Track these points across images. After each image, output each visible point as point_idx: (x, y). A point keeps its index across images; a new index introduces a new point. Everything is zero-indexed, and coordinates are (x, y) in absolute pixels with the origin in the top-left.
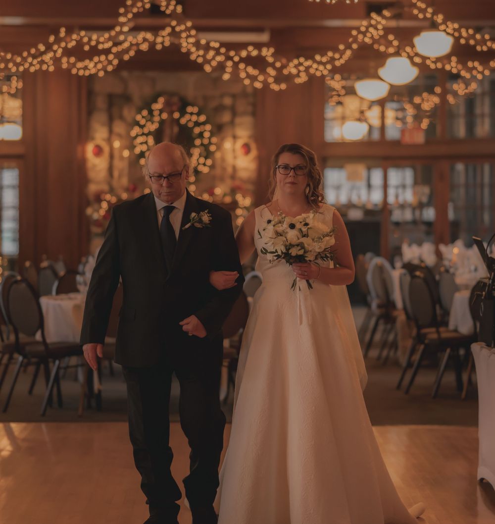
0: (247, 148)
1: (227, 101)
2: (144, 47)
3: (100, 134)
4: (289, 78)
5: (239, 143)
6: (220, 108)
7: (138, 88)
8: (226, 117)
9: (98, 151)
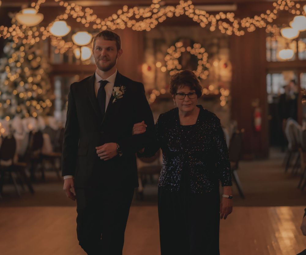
0: (226, 65)
1: (215, 41)
2: (170, 15)
3: (150, 59)
4: (245, 29)
5: (222, 63)
6: (212, 45)
7: (169, 35)
8: (215, 49)
9: (149, 69)
